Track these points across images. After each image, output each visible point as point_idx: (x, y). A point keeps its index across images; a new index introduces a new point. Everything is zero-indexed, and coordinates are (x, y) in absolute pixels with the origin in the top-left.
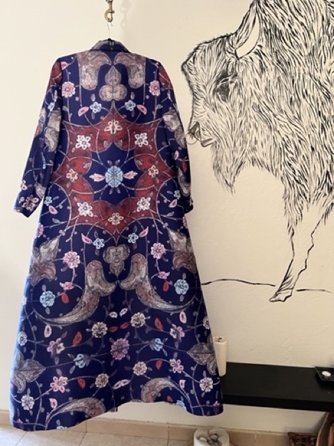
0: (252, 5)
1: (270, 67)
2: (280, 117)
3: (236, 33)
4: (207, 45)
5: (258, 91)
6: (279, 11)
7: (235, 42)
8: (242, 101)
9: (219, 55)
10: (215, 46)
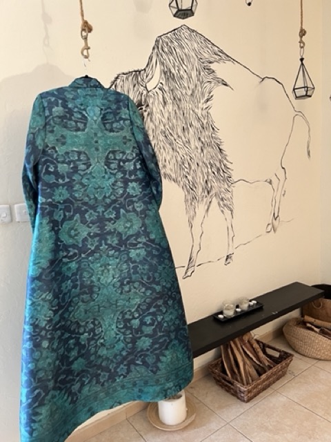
0: (154, 48)
1: (169, 101)
2: (177, 141)
3: (145, 70)
4: (125, 76)
5: (163, 120)
6: (171, 58)
7: (145, 77)
8: (154, 127)
9: (134, 86)
10: (130, 78)
